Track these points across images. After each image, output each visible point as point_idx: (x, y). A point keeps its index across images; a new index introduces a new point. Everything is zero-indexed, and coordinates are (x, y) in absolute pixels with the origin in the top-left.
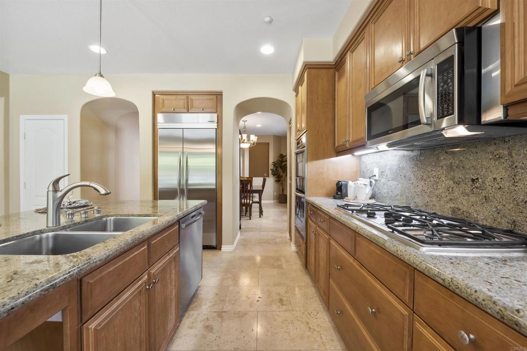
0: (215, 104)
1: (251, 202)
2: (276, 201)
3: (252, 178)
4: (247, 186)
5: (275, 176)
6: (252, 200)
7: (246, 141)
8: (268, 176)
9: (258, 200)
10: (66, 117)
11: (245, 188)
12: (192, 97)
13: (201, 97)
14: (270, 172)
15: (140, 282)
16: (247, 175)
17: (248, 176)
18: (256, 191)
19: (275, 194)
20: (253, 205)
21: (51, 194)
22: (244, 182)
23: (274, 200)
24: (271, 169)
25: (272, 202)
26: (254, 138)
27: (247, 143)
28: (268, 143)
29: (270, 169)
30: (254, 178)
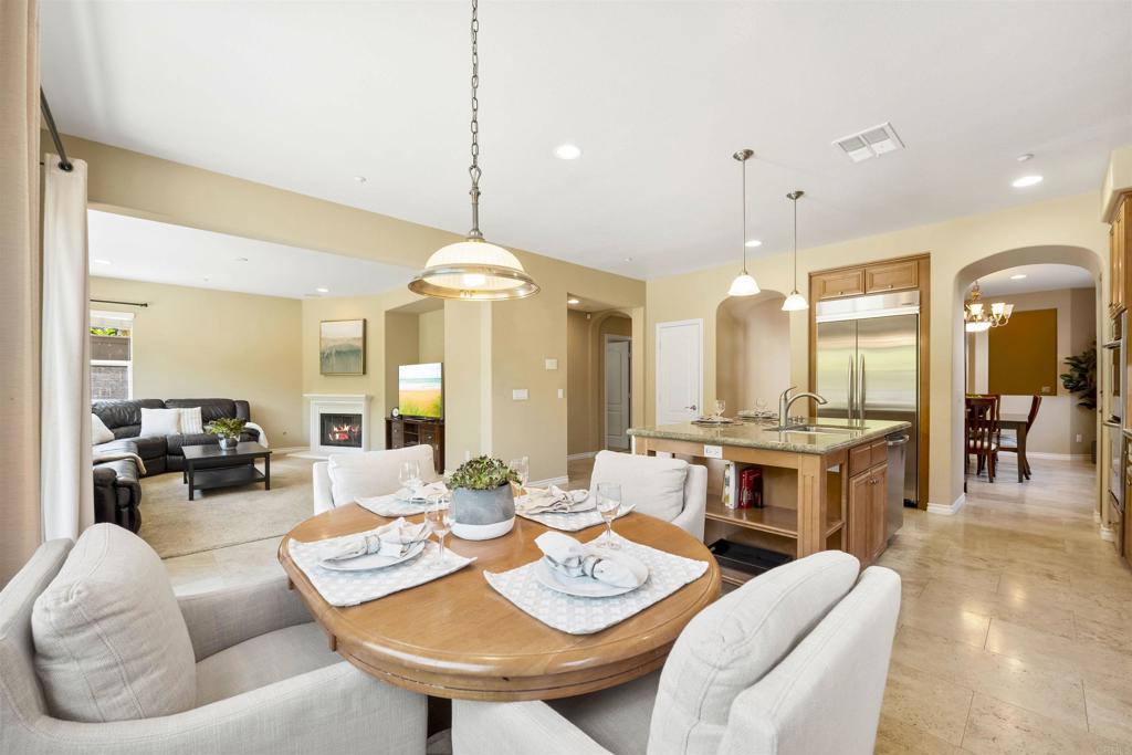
0: (914, 275)
1: (993, 447)
2: (1080, 457)
3: (998, 398)
4: (982, 412)
5: (1078, 393)
6: (998, 444)
7: (979, 318)
8: (1054, 393)
9: (1015, 445)
10: (701, 321)
11: (979, 416)
12: (873, 270)
13: (890, 268)
14: (1060, 382)
15: (863, 477)
16: (982, 388)
17: (986, 393)
18: (1009, 425)
19: (1079, 438)
20: (1000, 453)
21: (783, 401)
22: (973, 403)
23: (1072, 453)
24: (1063, 376)
25: (1068, 457)
26: (1001, 309)
27: (982, 320)
28: (1056, 310)
29: (1059, 374)
30: (1003, 397)
